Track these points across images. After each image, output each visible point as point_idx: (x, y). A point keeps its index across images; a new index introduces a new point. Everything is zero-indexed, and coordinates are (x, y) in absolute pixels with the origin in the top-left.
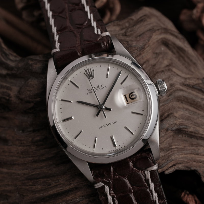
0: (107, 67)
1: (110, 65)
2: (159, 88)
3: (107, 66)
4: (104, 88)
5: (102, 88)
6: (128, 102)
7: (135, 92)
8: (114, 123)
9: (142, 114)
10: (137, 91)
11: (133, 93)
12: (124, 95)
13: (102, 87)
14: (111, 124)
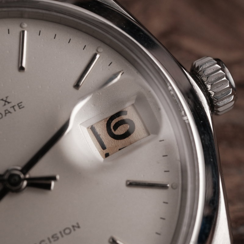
0: (18, 35)
1: (25, 25)
2: (209, 86)
3: (16, 31)
4: (17, 108)
5: (7, 112)
6: (105, 152)
7: (126, 113)
8: (67, 231)
9: (163, 187)
10: (133, 105)
11: (118, 114)
12: (90, 125)
13: (8, 107)
14: (59, 235)
